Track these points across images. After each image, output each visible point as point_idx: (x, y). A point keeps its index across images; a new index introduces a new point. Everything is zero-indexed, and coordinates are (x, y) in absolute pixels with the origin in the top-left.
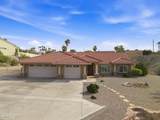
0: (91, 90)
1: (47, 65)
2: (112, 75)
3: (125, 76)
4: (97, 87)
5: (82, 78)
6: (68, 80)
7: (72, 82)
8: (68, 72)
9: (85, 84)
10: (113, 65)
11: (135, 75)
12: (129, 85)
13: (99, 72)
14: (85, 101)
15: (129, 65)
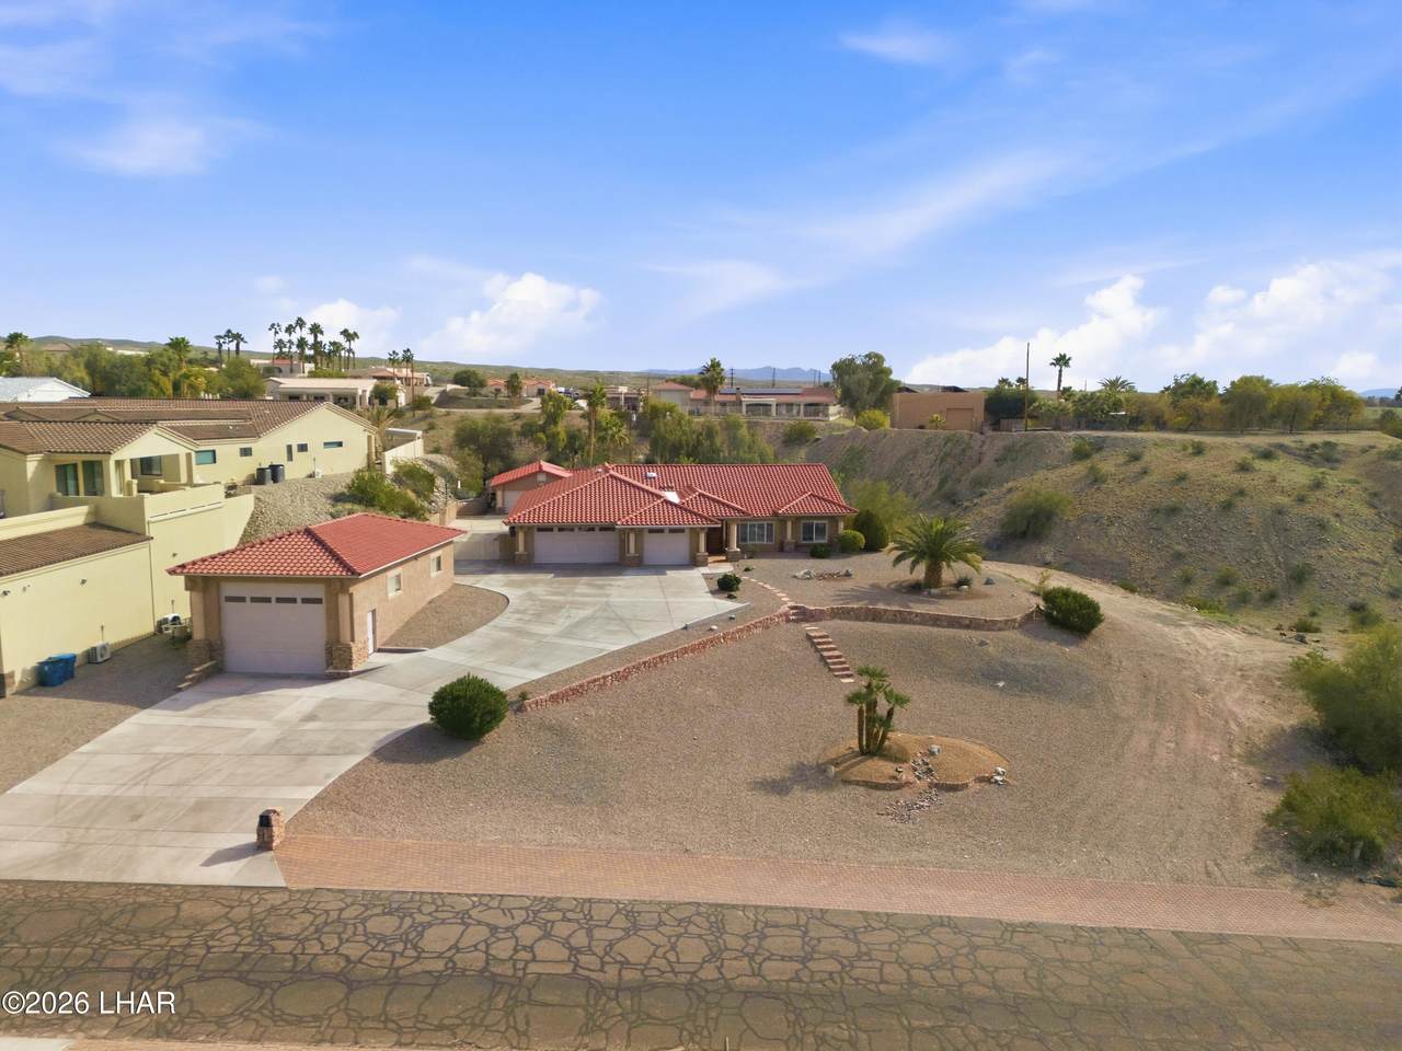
0: (726, 586)
2: (781, 550)
3: (817, 553)
4: (738, 581)
5: (694, 562)
6: (659, 569)
7: (671, 573)
8: (654, 547)
9: (707, 577)
10: (783, 520)
11: (844, 548)
12: (808, 577)
13: (742, 539)
14: (718, 601)
15: (834, 519)
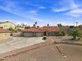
1: (30, 32)
4: (46, 38)
